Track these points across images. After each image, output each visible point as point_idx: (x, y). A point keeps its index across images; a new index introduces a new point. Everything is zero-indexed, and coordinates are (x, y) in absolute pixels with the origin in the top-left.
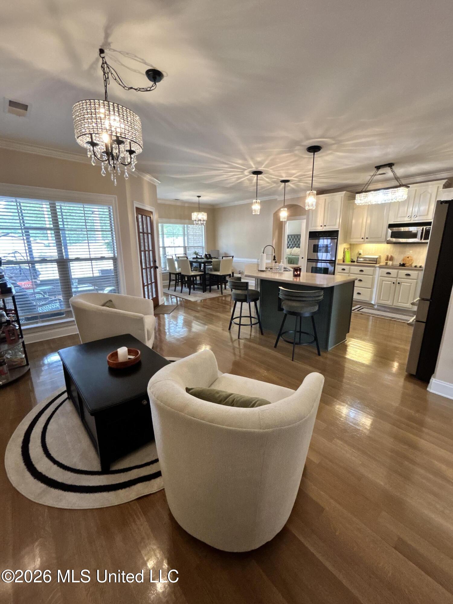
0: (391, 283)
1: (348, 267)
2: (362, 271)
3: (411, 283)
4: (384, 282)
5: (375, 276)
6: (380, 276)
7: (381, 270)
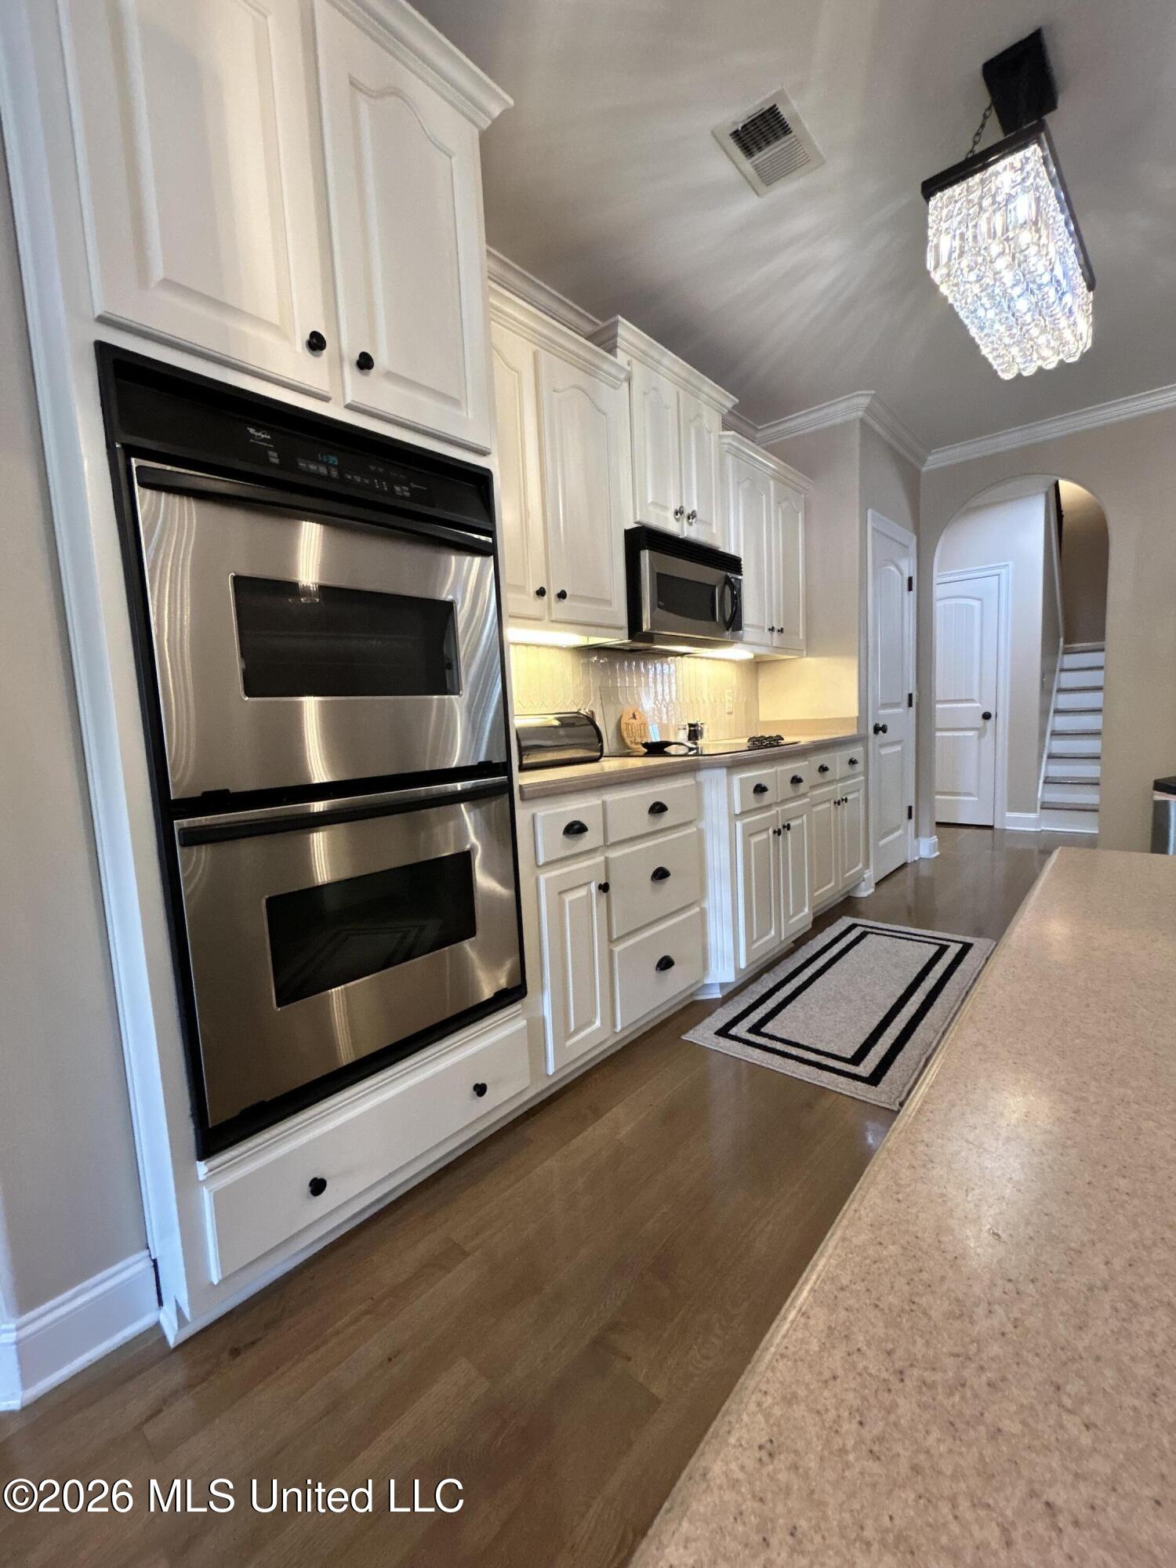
0: (769, 838)
1: (593, 800)
2: (657, 809)
3: (803, 815)
4: (753, 840)
5: (702, 825)
6: (738, 812)
7: (737, 778)
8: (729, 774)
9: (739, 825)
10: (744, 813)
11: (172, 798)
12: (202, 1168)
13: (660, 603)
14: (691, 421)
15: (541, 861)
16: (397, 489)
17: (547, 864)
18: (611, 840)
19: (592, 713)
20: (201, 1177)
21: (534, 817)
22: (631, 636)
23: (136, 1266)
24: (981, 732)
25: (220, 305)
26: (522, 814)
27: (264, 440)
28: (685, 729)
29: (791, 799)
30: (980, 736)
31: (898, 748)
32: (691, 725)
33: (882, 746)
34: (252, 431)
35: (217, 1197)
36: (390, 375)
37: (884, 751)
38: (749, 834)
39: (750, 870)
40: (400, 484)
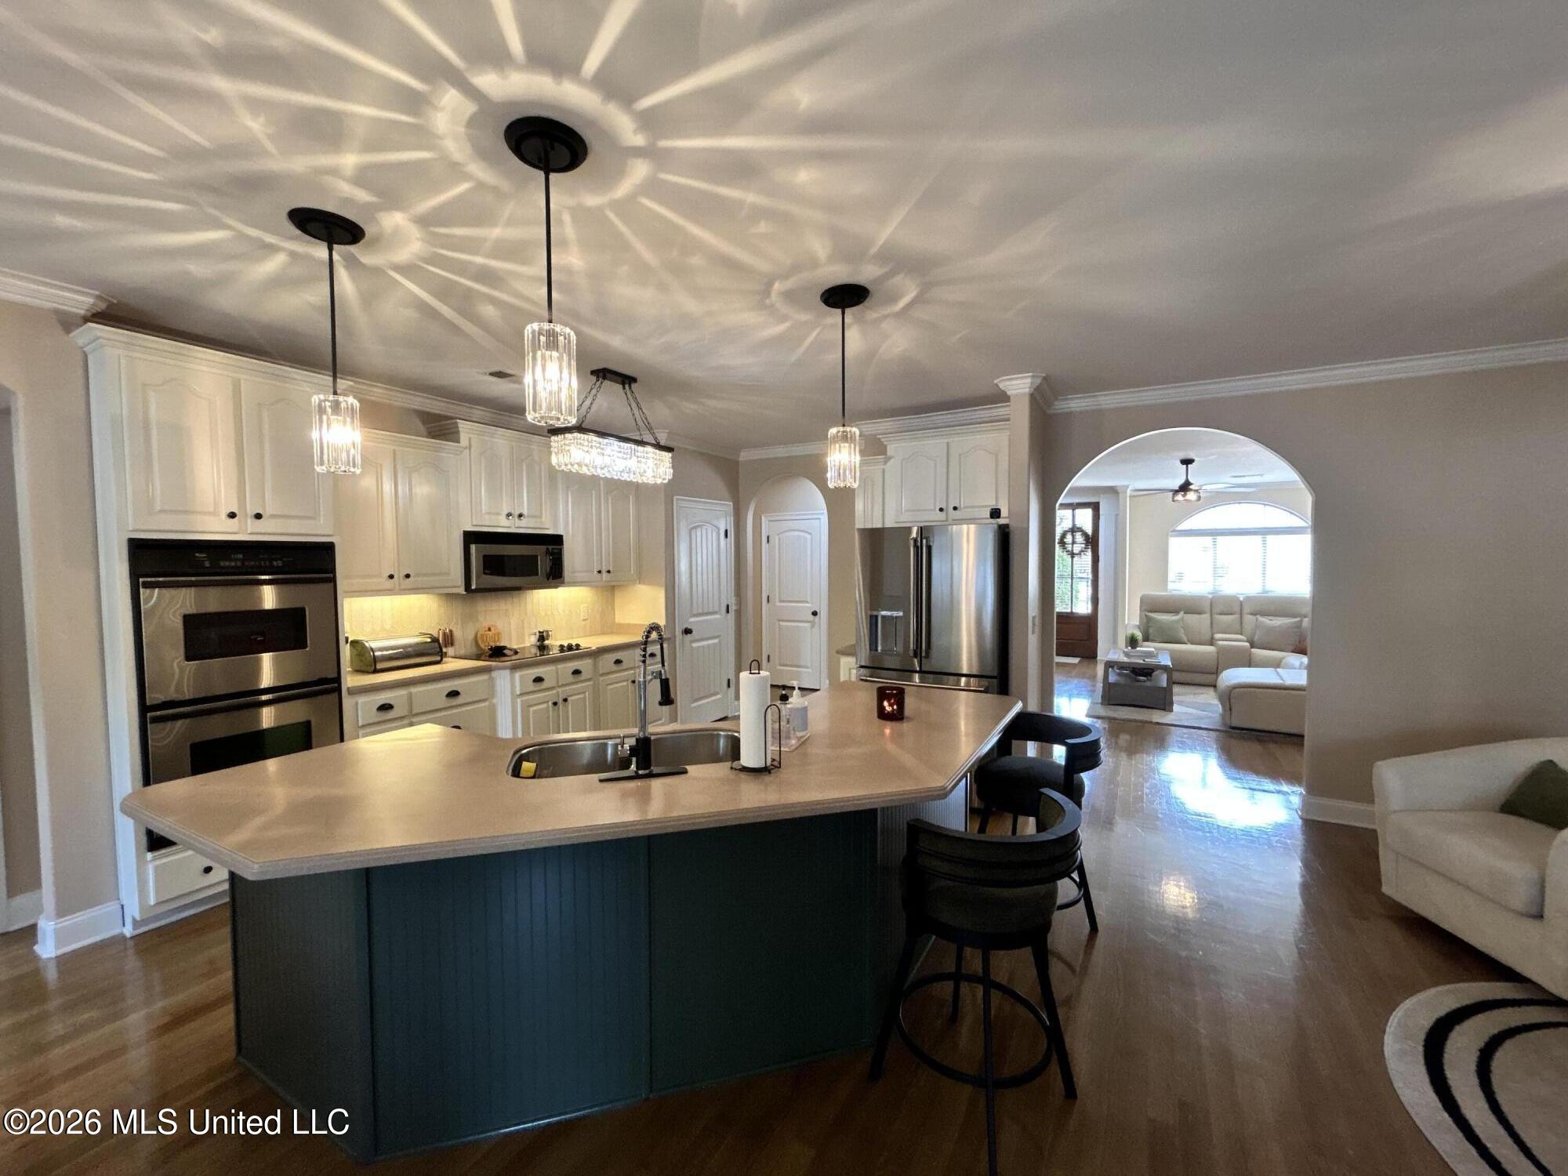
0: (548, 707)
1: (403, 692)
2: (454, 694)
3: (585, 692)
4: (531, 709)
5: (495, 701)
6: (518, 693)
7: (518, 675)
8: (511, 673)
9: (519, 700)
10: (522, 694)
11: (148, 704)
12: (149, 855)
13: (486, 571)
14: (522, 460)
15: (360, 724)
16: (275, 563)
17: (363, 726)
18: (414, 712)
19: (451, 631)
20: (149, 859)
21: (357, 703)
22: (466, 590)
23: (112, 907)
24: (813, 624)
25: (186, 512)
26: (348, 702)
27: (204, 557)
28: (535, 634)
29: (573, 683)
30: (813, 627)
31: (716, 641)
32: (540, 632)
33: (692, 642)
34: (197, 555)
35: (156, 868)
36: (273, 516)
37: (695, 645)
38: (527, 706)
39: (529, 723)
40: (276, 560)
